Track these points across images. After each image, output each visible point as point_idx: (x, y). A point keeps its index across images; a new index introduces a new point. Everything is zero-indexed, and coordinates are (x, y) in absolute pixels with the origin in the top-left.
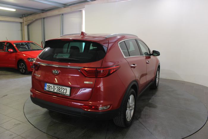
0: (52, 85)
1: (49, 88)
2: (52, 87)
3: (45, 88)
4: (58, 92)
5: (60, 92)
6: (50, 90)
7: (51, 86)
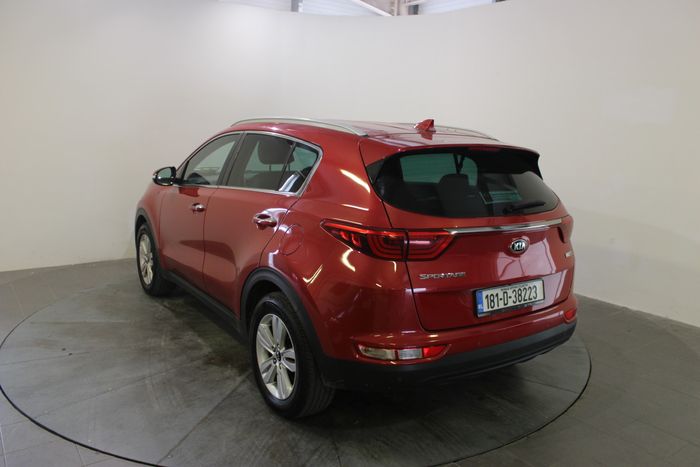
0: (498, 291)
1: (493, 301)
2: (501, 296)
3: (479, 307)
4: (518, 303)
5: (523, 302)
6: (496, 308)
7: (497, 295)
